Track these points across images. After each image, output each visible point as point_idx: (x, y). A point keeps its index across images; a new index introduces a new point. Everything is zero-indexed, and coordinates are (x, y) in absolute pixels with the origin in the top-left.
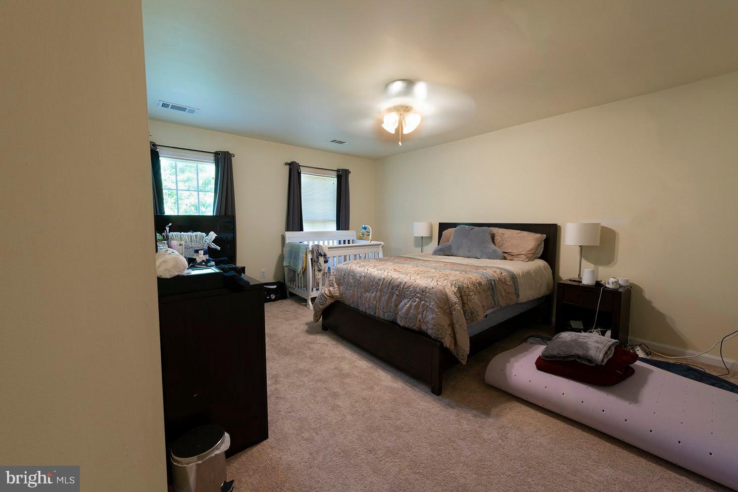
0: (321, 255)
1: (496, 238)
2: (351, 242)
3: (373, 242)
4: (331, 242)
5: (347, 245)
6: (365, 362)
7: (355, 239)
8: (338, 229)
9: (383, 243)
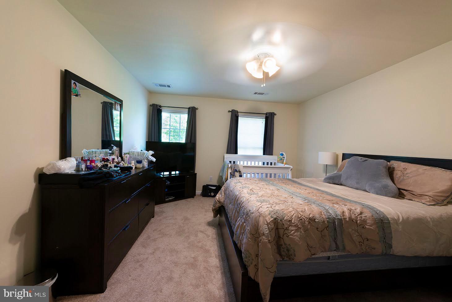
0: (237, 171)
1: (395, 172)
2: (273, 164)
3: (286, 166)
4: (257, 163)
5: (269, 166)
6: (218, 260)
7: (276, 162)
8: (264, 154)
9: (291, 167)
